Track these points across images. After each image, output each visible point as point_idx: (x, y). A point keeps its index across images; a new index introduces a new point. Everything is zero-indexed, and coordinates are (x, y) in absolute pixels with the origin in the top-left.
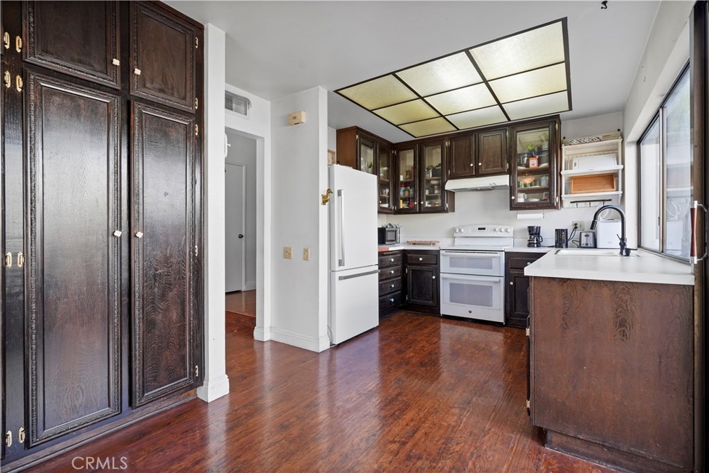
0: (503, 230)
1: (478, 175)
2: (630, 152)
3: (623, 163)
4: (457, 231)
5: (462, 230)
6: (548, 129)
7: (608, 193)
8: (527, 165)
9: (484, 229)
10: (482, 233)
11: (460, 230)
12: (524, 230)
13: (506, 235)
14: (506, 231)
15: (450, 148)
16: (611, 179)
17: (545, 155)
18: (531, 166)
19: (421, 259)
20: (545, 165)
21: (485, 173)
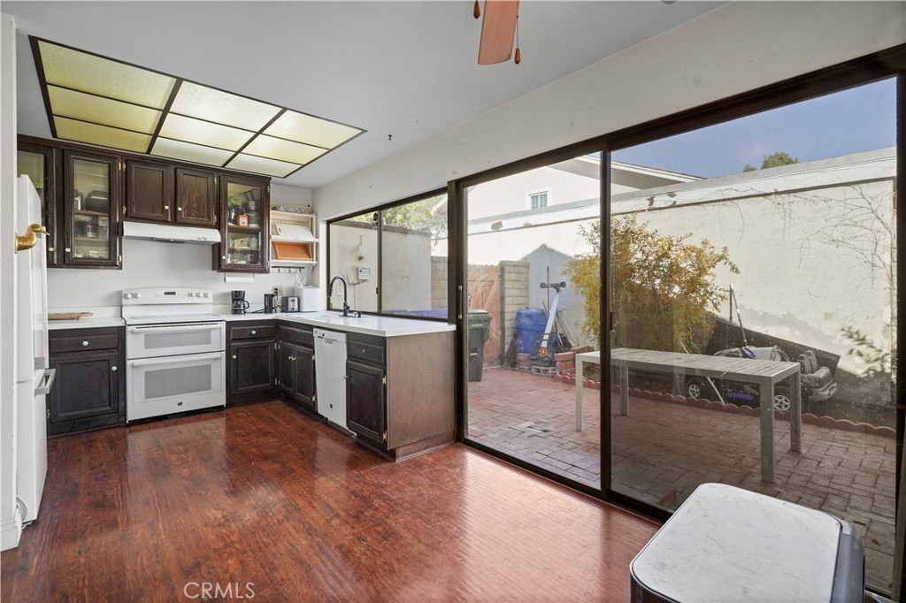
0: (201, 295)
1: (176, 221)
2: (323, 228)
3: (317, 237)
4: (130, 296)
5: (139, 296)
6: (259, 188)
7: (305, 261)
8: (236, 221)
9: (174, 293)
10: (170, 299)
11: (135, 296)
12: (227, 294)
13: (206, 300)
14: (206, 296)
15: (127, 173)
16: (306, 249)
17: (253, 215)
18: (241, 224)
19: (86, 343)
20: (253, 226)
21: (187, 221)
